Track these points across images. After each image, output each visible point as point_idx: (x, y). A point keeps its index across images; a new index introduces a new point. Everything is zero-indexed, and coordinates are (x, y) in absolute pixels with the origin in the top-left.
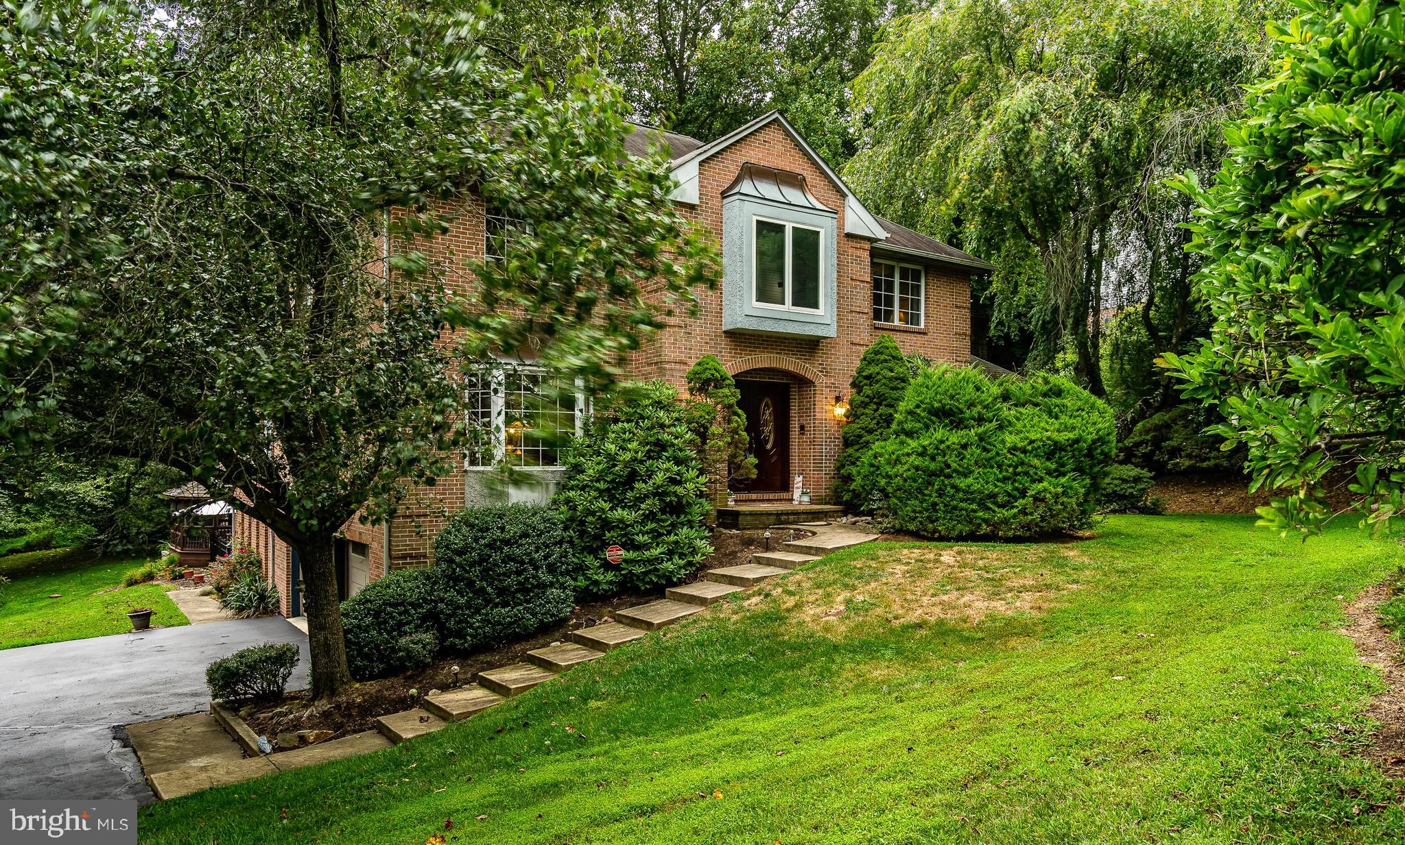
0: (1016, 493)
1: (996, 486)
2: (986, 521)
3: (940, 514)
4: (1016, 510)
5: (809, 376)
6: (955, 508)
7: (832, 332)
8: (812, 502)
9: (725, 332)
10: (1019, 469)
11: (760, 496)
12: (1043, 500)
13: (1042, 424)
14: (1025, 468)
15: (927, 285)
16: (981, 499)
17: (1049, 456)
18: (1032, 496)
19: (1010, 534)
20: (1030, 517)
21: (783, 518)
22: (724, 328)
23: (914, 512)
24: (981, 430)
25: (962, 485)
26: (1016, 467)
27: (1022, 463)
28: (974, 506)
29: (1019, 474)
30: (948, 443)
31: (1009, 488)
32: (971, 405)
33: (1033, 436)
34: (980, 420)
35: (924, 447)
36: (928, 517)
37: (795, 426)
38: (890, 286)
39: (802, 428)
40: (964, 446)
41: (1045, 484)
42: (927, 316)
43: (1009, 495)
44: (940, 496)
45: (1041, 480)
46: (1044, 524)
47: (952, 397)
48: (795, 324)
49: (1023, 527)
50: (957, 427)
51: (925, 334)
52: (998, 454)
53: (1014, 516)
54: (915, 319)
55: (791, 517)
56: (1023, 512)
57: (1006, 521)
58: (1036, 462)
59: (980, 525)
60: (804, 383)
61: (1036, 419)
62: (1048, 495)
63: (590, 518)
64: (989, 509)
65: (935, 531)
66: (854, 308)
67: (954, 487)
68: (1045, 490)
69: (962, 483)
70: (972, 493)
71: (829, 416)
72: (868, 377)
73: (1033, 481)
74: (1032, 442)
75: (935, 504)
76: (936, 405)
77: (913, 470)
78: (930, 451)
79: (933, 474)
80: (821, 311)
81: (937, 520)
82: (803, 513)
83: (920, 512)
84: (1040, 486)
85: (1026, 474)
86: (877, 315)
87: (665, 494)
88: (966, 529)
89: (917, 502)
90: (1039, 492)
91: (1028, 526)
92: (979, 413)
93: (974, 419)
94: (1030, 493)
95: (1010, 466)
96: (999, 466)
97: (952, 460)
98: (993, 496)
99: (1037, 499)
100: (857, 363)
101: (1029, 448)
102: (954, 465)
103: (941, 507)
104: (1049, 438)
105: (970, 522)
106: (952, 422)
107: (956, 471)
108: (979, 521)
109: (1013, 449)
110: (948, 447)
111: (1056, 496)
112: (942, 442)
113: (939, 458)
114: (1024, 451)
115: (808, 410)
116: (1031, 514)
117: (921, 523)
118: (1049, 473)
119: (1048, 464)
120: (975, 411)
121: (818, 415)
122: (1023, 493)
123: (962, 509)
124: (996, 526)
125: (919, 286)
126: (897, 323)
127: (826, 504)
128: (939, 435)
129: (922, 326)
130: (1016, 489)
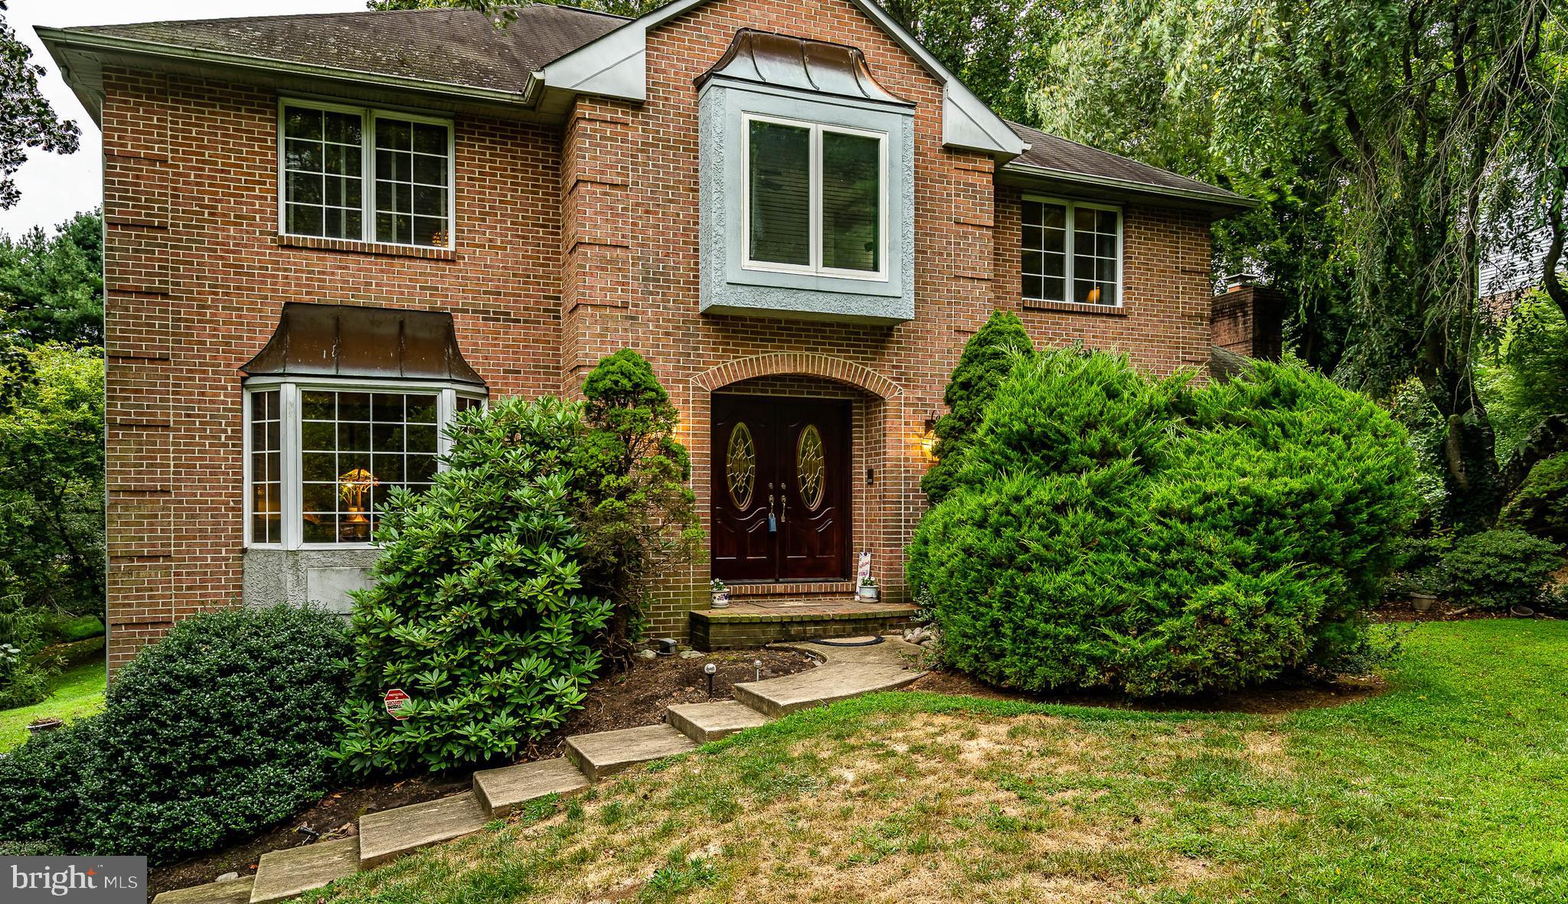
0: (1161, 604)
1: (1121, 590)
2: (1094, 660)
3: (1007, 644)
4: (1159, 641)
5: (871, 386)
6: (1034, 632)
7: (906, 309)
8: (879, 598)
9: (704, 315)
10: (1174, 555)
11: (791, 587)
12: (1221, 621)
13: (1237, 462)
14: (1188, 553)
15: (1126, 236)
16: (1088, 616)
17: (1243, 528)
18: (1196, 612)
19: (1148, 689)
20: (1190, 657)
21: (794, 630)
22: (702, 308)
23: (965, 635)
24: (1104, 472)
25: (1049, 588)
26: (1166, 550)
27: (1182, 542)
28: (1071, 631)
29: (1173, 565)
30: (1028, 502)
31: (1149, 592)
32: (1088, 425)
33: (1210, 487)
34: (1106, 454)
35: (985, 509)
36: (988, 649)
37: (860, 470)
38: (1057, 242)
39: (870, 473)
40: (1060, 508)
41: (1227, 587)
42: (1127, 288)
43: (1150, 609)
44: (1007, 607)
45: (1219, 578)
46: (1224, 671)
47: (1050, 412)
48: (813, 297)
49: (1176, 677)
50: (1058, 469)
51: (1122, 316)
52: (1132, 523)
53: (1157, 653)
55: (811, 629)
56: (1175, 643)
57: (1137, 662)
58: (1212, 540)
59: (1083, 668)
60: (872, 401)
61: (1229, 451)
62: (1230, 612)
63: (363, 640)
64: (1106, 637)
65: (1002, 677)
66: (960, 272)
67: (1032, 590)
68: (1224, 600)
69: (1049, 582)
70: (1068, 604)
71: (914, 452)
72: (965, 385)
73: (1203, 581)
74: (1207, 498)
75: (996, 624)
76: (1017, 426)
77: (961, 555)
78: (994, 517)
79: (996, 563)
80: (882, 275)
81: (1002, 654)
82: (833, 621)
83: (973, 637)
84: (1214, 592)
85: (1188, 564)
86: (1030, 287)
87: (494, 595)
88: (1056, 677)
89: (968, 619)
90: (1210, 605)
91: (1187, 675)
92: (1104, 441)
93: (1092, 455)
94: (1193, 605)
95: (1153, 548)
96: (1133, 550)
97: (1033, 537)
98: (1112, 610)
99: (1207, 617)
100: (956, 361)
101: (1199, 510)
102: (1034, 546)
103: (1007, 630)
104: (1244, 491)
105: (1065, 661)
106: (1047, 459)
107: (1042, 560)
108: (1083, 661)
109: (1165, 513)
110: (1028, 511)
111: (1251, 615)
112: (1018, 499)
113: (1008, 532)
114: (1188, 518)
115: (876, 447)
116: (1193, 649)
117: (976, 657)
118: (1241, 565)
119: (1239, 543)
120: (1093, 441)
121: (891, 453)
122: (1177, 604)
123: (1047, 636)
124: (1119, 672)
126: (1069, 299)
128: (1011, 487)
129: (1119, 304)
130: (1166, 596)
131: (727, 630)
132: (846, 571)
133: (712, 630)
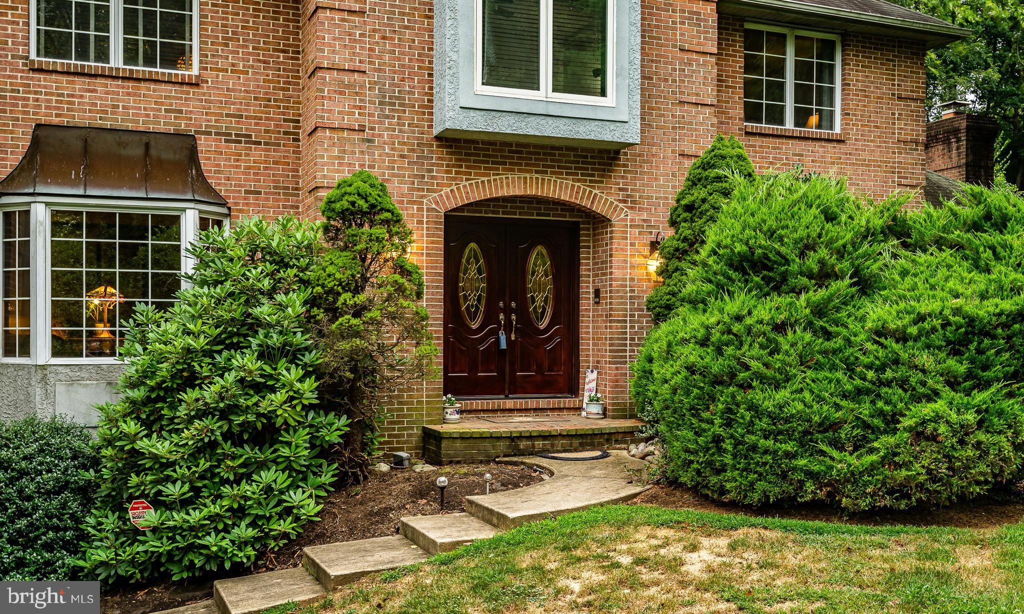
0: (877, 422)
1: (838, 407)
2: (810, 474)
3: (728, 459)
4: (874, 458)
5: (599, 208)
6: (754, 448)
7: (632, 134)
8: (605, 415)
9: (438, 138)
10: (889, 374)
11: (520, 403)
12: (934, 438)
13: (951, 284)
14: (902, 372)
15: (844, 63)
16: (806, 433)
17: (955, 349)
18: (910, 429)
19: (864, 504)
20: (904, 473)
21: (523, 444)
22: (436, 131)
23: (687, 451)
24: (822, 293)
25: (769, 405)
26: (881, 369)
27: (897, 362)
28: (789, 447)
29: (888, 384)
30: (749, 321)
31: (865, 410)
32: (806, 247)
33: (924, 308)
34: (824, 276)
35: (707, 328)
36: (710, 464)
37: (587, 289)
38: (777, 69)
39: (597, 293)
40: (780, 328)
41: (940, 405)
42: (845, 114)
43: (866, 426)
44: (728, 424)
45: (933, 396)
46: (936, 486)
47: (771, 234)
48: (543, 121)
49: (891, 492)
50: (777, 289)
51: (839, 141)
52: (848, 341)
53: (871, 469)
54: (827, 120)
55: (539, 444)
56: (890, 459)
57: (853, 477)
58: (925, 359)
59: (801, 483)
60: (599, 222)
61: (942, 272)
62: (943, 429)
63: (108, 452)
64: (823, 453)
65: (723, 491)
66: (685, 98)
67: (752, 407)
68: (937, 418)
69: (769, 399)
70: (787, 421)
71: (639, 273)
72: (690, 208)
73: (917, 399)
74: (921, 318)
75: (717, 440)
76: (739, 248)
77: (684, 373)
78: (716, 336)
79: (717, 381)
80: (609, 100)
81: (723, 469)
82: (561, 436)
83: (695, 452)
84: (927, 409)
85: (903, 383)
86: (752, 113)
87: (234, 409)
88: (775, 492)
89: (690, 435)
90: (924, 422)
91: (901, 491)
92: (822, 262)
93: (810, 276)
94: (907, 422)
95: (869, 367)
96: (850, 369)
97: (753, 355)
98: (829, 427)
99: (919, 434)
100: (680, 183)
101: (913, 330)
102: (755, 365)
103: (728, 445)
104: (957, 311)
105: (784, 476)
106: (767, 280)
107: (761, 378)
108: (802, 476)
109: (881, 333)
110: (749, 330)
111: (962, 433)
112: (739, 318)
113: (730, 350)
114: (902, 337)
115: (603, 267)
116: (907, 465)
117: (698, 472)
118: (953, 383)
119: (951, 362)
120: (812, 262)
121: (617, 273)
122: (892, 421)
123: (766, 452)
124: (835, 487)
125: (832, 68)
126: (789, 123)
127: (624, 417)
128: (732, 307)
129: (838, 129)
130: (881, 413)
131: (458, 444)
132: (573, 387)
133: (444, 444)
